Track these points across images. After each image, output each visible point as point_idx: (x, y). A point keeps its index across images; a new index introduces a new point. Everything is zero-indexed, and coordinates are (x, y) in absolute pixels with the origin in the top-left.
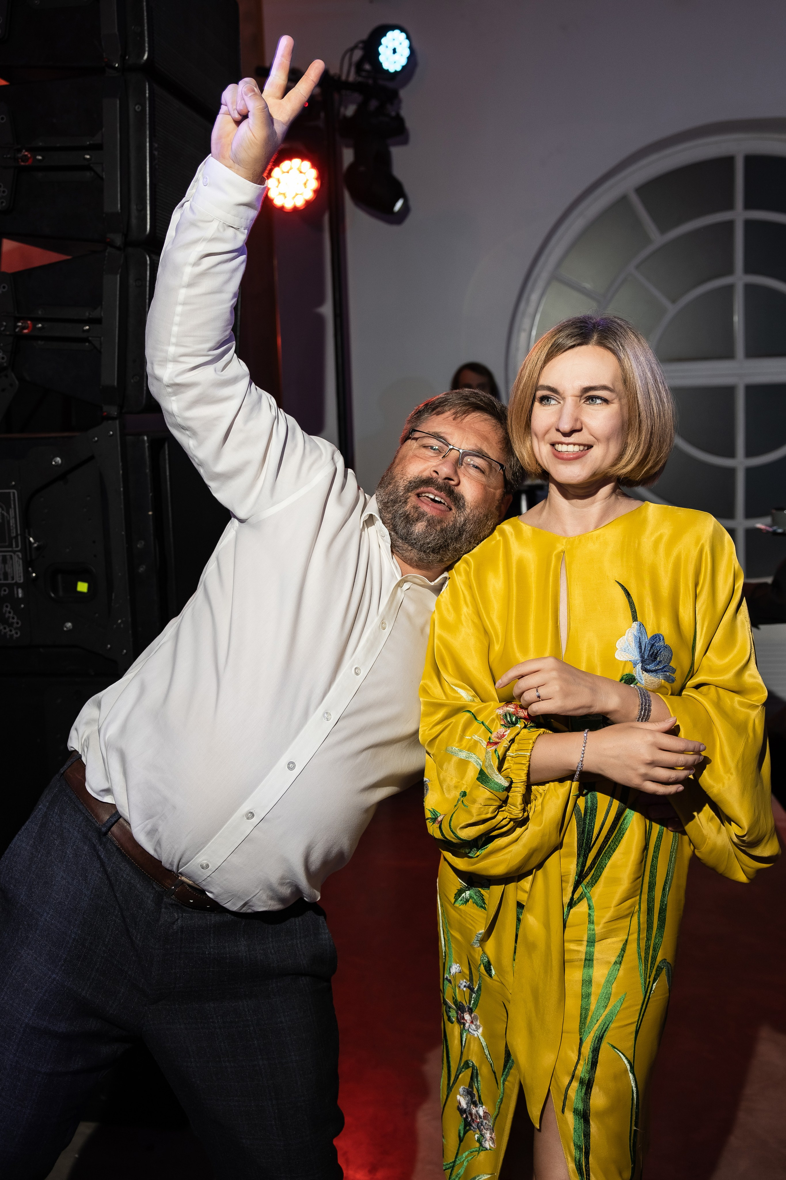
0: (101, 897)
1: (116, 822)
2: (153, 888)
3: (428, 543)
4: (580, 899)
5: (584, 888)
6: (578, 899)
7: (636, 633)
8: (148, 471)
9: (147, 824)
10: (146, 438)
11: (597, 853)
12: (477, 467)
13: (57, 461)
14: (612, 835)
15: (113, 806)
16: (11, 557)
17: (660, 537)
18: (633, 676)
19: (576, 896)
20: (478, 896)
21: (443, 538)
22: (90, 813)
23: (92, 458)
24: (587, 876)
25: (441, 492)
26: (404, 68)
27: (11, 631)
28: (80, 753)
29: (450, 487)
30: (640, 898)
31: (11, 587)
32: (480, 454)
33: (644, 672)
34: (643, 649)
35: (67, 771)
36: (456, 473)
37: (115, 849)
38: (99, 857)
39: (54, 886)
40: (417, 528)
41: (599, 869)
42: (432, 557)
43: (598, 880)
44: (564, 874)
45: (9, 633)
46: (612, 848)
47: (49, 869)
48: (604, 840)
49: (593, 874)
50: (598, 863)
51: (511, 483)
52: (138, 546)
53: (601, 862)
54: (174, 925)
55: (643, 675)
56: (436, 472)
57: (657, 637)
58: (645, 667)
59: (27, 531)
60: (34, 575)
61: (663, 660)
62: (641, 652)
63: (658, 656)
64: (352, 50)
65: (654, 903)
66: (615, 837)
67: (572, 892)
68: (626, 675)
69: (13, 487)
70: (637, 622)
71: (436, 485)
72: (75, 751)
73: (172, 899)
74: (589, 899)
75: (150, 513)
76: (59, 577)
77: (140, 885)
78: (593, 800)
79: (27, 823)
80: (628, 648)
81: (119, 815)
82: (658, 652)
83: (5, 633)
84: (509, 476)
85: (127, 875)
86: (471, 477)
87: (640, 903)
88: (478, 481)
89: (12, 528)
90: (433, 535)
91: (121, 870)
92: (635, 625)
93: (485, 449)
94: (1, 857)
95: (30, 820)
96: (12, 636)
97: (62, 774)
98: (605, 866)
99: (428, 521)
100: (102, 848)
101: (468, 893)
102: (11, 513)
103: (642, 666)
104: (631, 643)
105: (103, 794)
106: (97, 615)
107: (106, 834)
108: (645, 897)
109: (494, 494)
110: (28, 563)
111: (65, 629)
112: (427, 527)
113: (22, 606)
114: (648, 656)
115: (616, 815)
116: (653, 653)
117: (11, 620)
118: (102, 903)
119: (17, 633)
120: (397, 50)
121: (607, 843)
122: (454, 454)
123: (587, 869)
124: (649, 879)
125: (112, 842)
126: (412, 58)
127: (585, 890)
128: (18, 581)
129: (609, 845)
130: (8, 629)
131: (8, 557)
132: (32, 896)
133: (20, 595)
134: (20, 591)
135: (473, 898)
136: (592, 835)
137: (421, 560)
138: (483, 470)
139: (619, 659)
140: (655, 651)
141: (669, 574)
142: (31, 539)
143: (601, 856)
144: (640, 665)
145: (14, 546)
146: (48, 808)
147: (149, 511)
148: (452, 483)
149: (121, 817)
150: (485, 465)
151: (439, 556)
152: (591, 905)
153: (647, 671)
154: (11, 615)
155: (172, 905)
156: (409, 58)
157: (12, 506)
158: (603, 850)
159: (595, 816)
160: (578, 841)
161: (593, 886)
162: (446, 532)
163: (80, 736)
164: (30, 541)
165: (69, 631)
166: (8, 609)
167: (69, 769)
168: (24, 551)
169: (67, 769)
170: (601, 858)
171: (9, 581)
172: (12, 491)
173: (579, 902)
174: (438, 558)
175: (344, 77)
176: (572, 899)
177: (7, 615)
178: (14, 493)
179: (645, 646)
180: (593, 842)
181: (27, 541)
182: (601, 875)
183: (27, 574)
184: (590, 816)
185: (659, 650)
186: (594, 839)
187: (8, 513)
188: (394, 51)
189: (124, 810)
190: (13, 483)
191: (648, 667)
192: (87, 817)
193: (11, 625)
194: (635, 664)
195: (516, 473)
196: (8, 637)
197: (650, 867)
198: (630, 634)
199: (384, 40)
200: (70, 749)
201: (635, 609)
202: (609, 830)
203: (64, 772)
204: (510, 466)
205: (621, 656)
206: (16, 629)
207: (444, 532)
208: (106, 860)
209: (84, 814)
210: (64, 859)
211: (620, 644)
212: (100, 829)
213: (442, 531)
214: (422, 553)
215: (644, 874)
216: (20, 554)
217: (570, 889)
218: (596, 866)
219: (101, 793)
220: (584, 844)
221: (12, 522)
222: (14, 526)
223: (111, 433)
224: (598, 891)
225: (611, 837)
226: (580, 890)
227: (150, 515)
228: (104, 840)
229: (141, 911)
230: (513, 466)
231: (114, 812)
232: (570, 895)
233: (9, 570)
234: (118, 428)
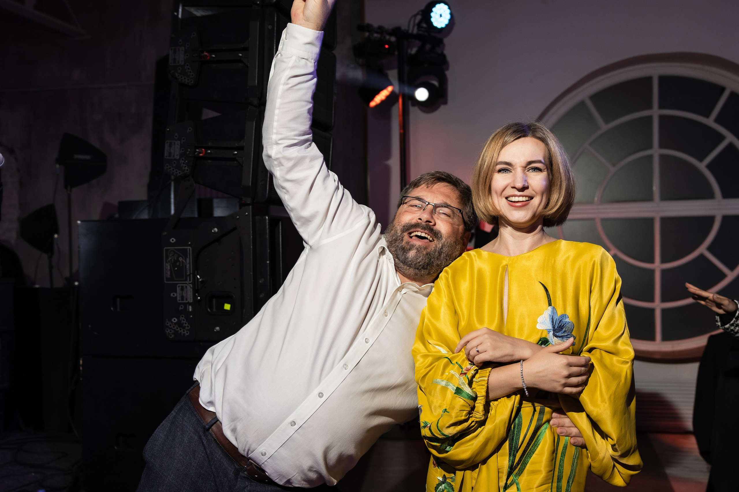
0: (203, 468)
1: (215, 423)
2: (234, 466)
3: (419, 263)
4: (511, 484)
5: (514, 477)
6: (510, 484)
7: (550, 313)
8: (268, 237)
9: (232, 425)
10: (267, 218)
11: (522, 454)
12: (445, 214)
13: (215, 230)
14: (532, 442)
15: (214, 413)
16: (186, 287)
17: (568, 257)
18: (547, 339)
19: (509, 482)
20: (450, 487)
21: (428, 258)
22: (200, 417)
23: (235, 229)
24: (516, 469)
25: (425, 230)
26: (447, 25)
27: (184, 331)
28: (199, 382)
29: (430, 227)
30: (552, 485)
31: (185, 304)
32: (447, 206)
33: (554, 337)
34: (554, 323)
35: (190, 392)
36: (432, 217)
37: (213, 439)
38: (203, 443)
39: (175, 459)
40: (410, 254)
41: (523, 464)
42: (423, 272)
43: (523, 471)
44: (501, 468)
45: (183, 332)
46: (532, 451)
47: (173, 449)
48: (527, 445)
49: (520, 468)
50: (523, 460)
51: (468, 223)
52: (260, 282)
53: (525, 460)
54: (245, 489)
55: (554, 339)
56: (420, 219)
57: (564, 316)
58: (555, 334)
59: (196, 272)
60: (199, 298)
61: (567, 330)
62: (553, 325)
63: (564, 328)
64: (415, 16)
65: (561, 489)
66: (534, 443)
67: (506, 480)
68: (543, 338)
69: (189, 245)
70: (551, 307)
71: (421, 226)
72: (197, 381)
73: (245, 474)
74: (517, 484)
75: (268, 262)
76: (214, 301)
77: (226, 463)
78: (519, 419)
79: (163, 422)
80: (545, 322)
81: (217, 419)
82: (564, 325)
83: (181, 333)
84: (466, 219)
85: (219, 456)
86: (442, 220)
87: (552, 488)
88: (447, 221)
89: (187, 270)
90: (421, 257)
91: (215, 453)
92: (550, 308)
93: (449, 202)
94: (147, 442)
95: (165, 420)
96: (184, 334)
97: (188, 394)
98: (528, 463)
99: (417, 249)
100: (205, 438)
101: (443, 485)
102: (187, 261)
103: (553, 334)
104: (547, 319)
105: (209, 405)
106: (235, 323)
107: (208, 430)
108: (555, 485)
109: (458, 229)
110: (196, 291)
111: (215, 330)
112: (416, 253)
113: (191, 316)
114: (558, 327)
115: (534, 429)
116: (560, 326)
117: (184, 325)
118: (203, 472)
119: (187, 333)
120: (442, 15)
121: (529, 448)
122: (430, 207)
123: (516, 464)
124: (558, 473)
125: (211, 435)
126: (452, 20)
127: (515, 478)
128: (190, 302)
129: (530, 449)
130: (182, 330)
131: (185, 287)
132: (162, 465)
133: (190, 310)
134: (190, 307)
135: (447, 488)
136: (519, 442)
137: (416, 274)
138: (449, 215)
139: (539, 328)
140: (563, 324)
141: (574, 279)
142: (198, 276)
143: (525, 456)
144: (552, 332)
145: (188, 280)
146: (177, 413)
147: (267, 261)
148: (431, 224)
149: (218, 420)
150: (450, 212)
151: (427, 271)
152: (519, 488)
153: (557, 336)
154: (185, 322)
155: (245, 477)
156: (450, 20)
157: (188, 256)
158: (526, 452)
159: (521, 429)
160: (509, 445)
161: (519, 476)
162: (430, 255)
163: (200, 372)
164: (197, 278)
165: (217, 332)
166: (183, 318)
167: (192, 391)
168: (194, 283)
169: (190, 391)
170: (525, 457)
171: (184, 302)
172: (188, 248)
173: (511, 486)
174: (427, 272)
175: (410, 31)
176: (506, 484)
177: (182, 321)
178: (189, 249)
179: (556, 321)
180: (519, 446)
181: (196, 278)
182: (525, 468)
183: (195, 297)
184: (517, 429)
185: (565, 324)
186: (520, 444)
187: (186, 260)
188: (441, 16)
189: (219, 416)
190: (190, 243)
191: (557, 334)
192: (198, 419)
193: (184, 328)
194: (549, 332)
195: (470, 217)
196: (182, 335)
197: (559, 466)
198: (546, 314)
199: (434, 9)
200: (194, 380)
201: (550, 299)
202: (530, 439)
203: (189, 393)
204: (466, 213)
205: (539, 327)
206: (187, 330)
207: (428, 255)
208: (206, 446)
209: (196, 417)
210: (182, 444)
211: (540, 320)
212: (205, 426)
213: (427, 254)
214: (417, 270)
215: (554, 470)
216: (191, 285)
217: (505, 478)
218: (521, 463)
219: (208, 404)
220: (513, 448)
221: (188, 266)
222: (189, 268)
223: (247, 214)
224: (523, 479)
225: (531, 443)
226: (511, 478)
227: (267, 263)
228: (207, 434)
229: (226, 479)
230: (468, 212)
231: (214, 417)
232: (505, 481)
233: (185, 295)
234: (251, 211)
